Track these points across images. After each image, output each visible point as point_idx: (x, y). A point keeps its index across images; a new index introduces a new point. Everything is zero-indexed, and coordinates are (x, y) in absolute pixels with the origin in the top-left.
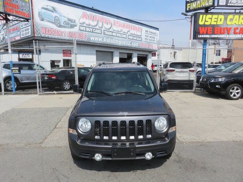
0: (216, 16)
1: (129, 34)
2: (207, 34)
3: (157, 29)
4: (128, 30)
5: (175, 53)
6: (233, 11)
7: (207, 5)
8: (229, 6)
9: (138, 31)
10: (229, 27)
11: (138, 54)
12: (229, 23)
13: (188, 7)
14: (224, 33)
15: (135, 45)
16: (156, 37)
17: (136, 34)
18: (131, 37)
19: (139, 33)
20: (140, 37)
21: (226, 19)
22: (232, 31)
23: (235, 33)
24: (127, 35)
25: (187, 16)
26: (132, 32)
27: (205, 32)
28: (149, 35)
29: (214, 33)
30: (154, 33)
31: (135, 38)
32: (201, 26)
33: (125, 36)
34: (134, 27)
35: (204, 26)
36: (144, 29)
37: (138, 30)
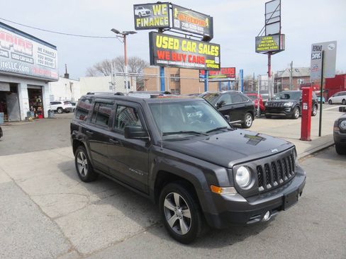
0: (171, 39)
1: (12, 50)
2: (165, 59)
3: (54, 47)
4: (11, 44)
5: (71, 84)
6: (184, 36)
7: (162, 24)
8: (184, 31)
9: (27, 47)
10: (184, 53)
11: (28, 85)
12: (184, 49)
13: (138, 23)
14: (180, 61)
15: (24, 69)
16: (54, 59)
17: (23, 51)
18: (17, 57)
19: (28, 51)
20: (30, 57)
21: (181, 44)
22: (187, 59)
23: (190, 61)
24: (10, 51)
25: (118, 35)
26: (17, 47)
27: (163, 57)
28: (45, 56)
29: (171, 60)
30: (50, 53)
31: (23, 59)
32: (159, 48)
33: (6, 54)
34: (20, 41)
35: (162, 49)
36: (36, 45)
37: (27, 45)
